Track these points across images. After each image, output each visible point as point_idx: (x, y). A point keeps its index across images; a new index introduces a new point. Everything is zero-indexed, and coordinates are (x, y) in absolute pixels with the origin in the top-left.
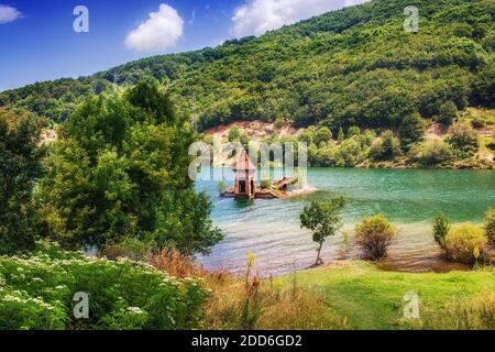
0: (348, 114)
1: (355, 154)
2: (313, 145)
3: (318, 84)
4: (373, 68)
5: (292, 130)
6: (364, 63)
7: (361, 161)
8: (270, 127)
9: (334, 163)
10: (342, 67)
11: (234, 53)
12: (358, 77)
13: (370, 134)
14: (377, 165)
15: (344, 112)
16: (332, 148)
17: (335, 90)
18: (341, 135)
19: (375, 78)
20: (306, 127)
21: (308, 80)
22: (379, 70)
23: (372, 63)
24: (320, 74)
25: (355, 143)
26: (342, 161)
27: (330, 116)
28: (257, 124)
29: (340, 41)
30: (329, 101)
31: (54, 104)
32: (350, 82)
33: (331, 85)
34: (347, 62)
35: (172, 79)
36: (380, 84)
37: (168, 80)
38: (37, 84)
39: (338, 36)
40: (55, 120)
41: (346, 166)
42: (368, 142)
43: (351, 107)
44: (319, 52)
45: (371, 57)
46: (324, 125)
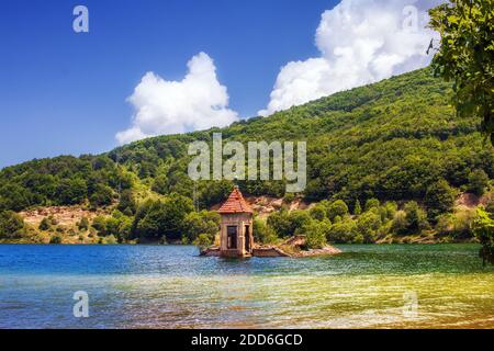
0: (365, 186)
1: (375, 228)
2: (326, 219)
3: (331, 156)
4: (390, 138)
5: (303, 205)
6: (379, 134)
7: (382, 236)
8: (279, 202)
9: (352, 239)
10: (356, 139)
11: (242, 132)
12: (373, 148)
13: (391, 206)
14: (401, 240)
15: (360, 184)
16: (348, 223)
17: (350, 162)
18: (358, 208)
19: (393, 148)
20: (319, 201)
21: (319, 152)
22: (396, 140)
23: (388, 133)
24: (332, 147)
25: (374, 216)
26: (360, 236)
27: (344, 188)
28: (264, 200)
29: (351, 118)
30: (343, 173)
31: (49, 180)
32: (366, 152)
33: (345, 156)
34: (360, 134)
35: (177, 158)
36: (399, 154)
37: (173, 159)
38: (35, 160)
39: (348, 114)
40: (49, 197)
41: (365, 243)
42: (389, 215)
43: (368, 177)
44: (329, 130)
45: (386, 128)
46: (338, 198)
